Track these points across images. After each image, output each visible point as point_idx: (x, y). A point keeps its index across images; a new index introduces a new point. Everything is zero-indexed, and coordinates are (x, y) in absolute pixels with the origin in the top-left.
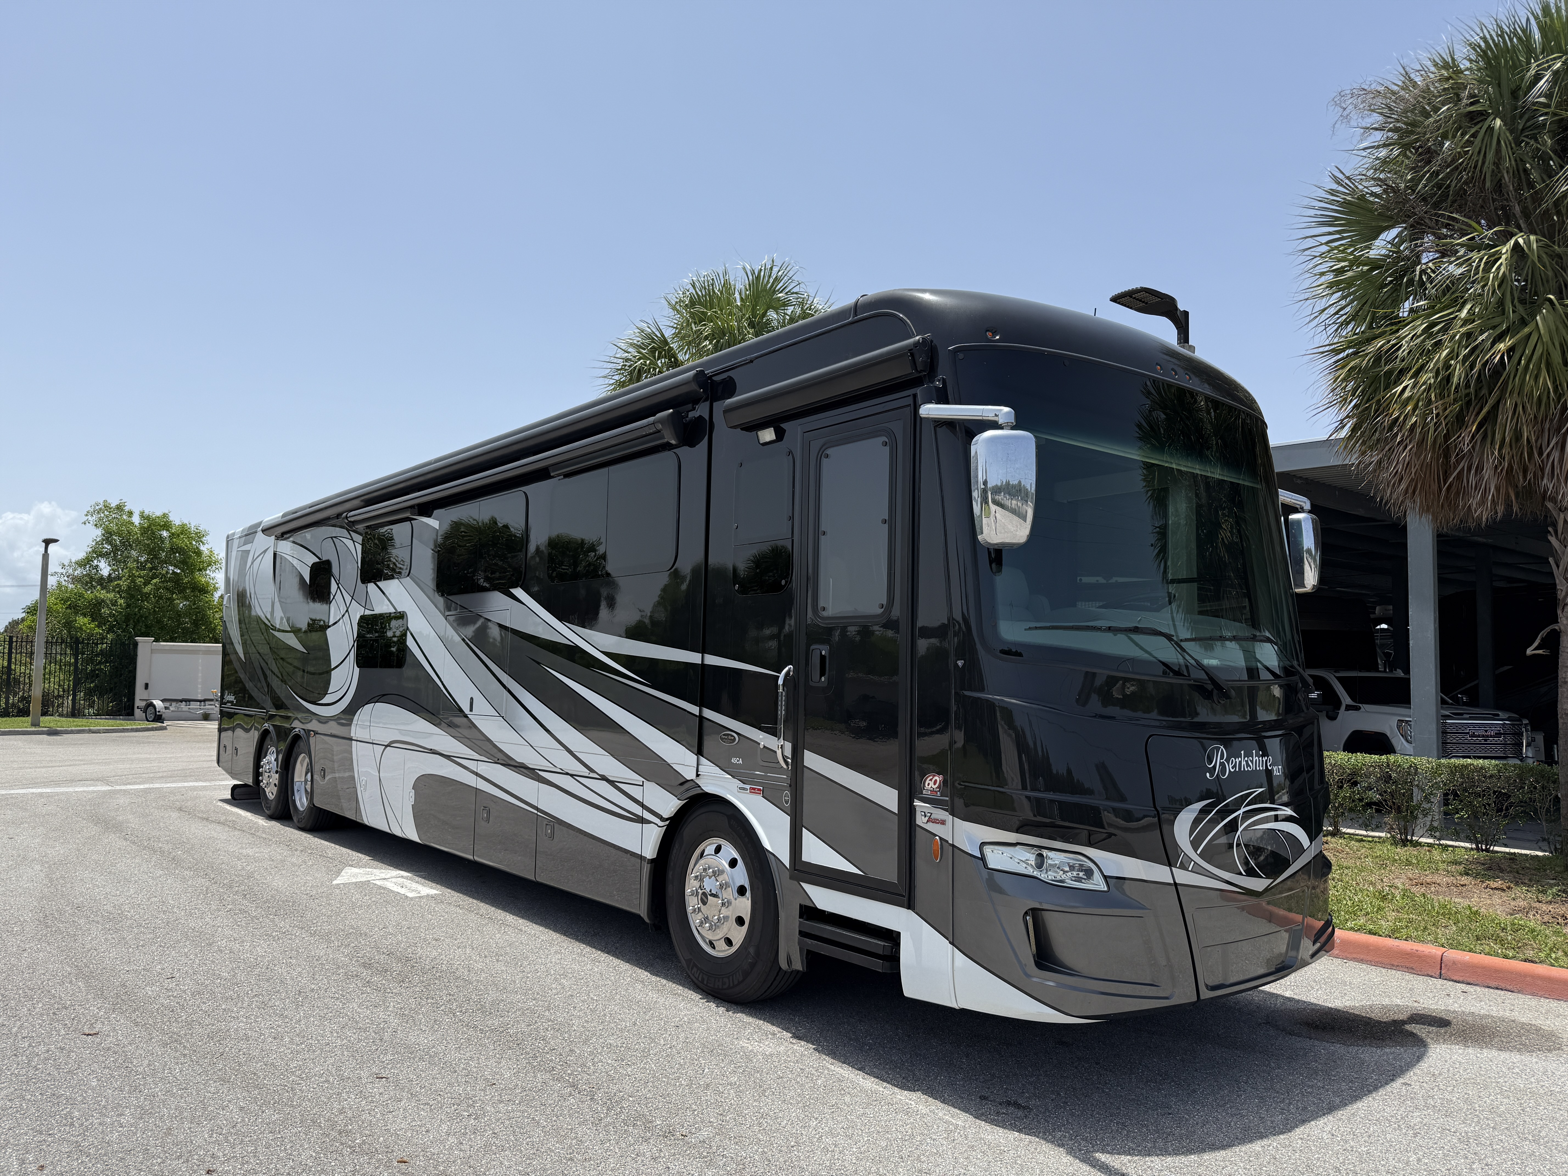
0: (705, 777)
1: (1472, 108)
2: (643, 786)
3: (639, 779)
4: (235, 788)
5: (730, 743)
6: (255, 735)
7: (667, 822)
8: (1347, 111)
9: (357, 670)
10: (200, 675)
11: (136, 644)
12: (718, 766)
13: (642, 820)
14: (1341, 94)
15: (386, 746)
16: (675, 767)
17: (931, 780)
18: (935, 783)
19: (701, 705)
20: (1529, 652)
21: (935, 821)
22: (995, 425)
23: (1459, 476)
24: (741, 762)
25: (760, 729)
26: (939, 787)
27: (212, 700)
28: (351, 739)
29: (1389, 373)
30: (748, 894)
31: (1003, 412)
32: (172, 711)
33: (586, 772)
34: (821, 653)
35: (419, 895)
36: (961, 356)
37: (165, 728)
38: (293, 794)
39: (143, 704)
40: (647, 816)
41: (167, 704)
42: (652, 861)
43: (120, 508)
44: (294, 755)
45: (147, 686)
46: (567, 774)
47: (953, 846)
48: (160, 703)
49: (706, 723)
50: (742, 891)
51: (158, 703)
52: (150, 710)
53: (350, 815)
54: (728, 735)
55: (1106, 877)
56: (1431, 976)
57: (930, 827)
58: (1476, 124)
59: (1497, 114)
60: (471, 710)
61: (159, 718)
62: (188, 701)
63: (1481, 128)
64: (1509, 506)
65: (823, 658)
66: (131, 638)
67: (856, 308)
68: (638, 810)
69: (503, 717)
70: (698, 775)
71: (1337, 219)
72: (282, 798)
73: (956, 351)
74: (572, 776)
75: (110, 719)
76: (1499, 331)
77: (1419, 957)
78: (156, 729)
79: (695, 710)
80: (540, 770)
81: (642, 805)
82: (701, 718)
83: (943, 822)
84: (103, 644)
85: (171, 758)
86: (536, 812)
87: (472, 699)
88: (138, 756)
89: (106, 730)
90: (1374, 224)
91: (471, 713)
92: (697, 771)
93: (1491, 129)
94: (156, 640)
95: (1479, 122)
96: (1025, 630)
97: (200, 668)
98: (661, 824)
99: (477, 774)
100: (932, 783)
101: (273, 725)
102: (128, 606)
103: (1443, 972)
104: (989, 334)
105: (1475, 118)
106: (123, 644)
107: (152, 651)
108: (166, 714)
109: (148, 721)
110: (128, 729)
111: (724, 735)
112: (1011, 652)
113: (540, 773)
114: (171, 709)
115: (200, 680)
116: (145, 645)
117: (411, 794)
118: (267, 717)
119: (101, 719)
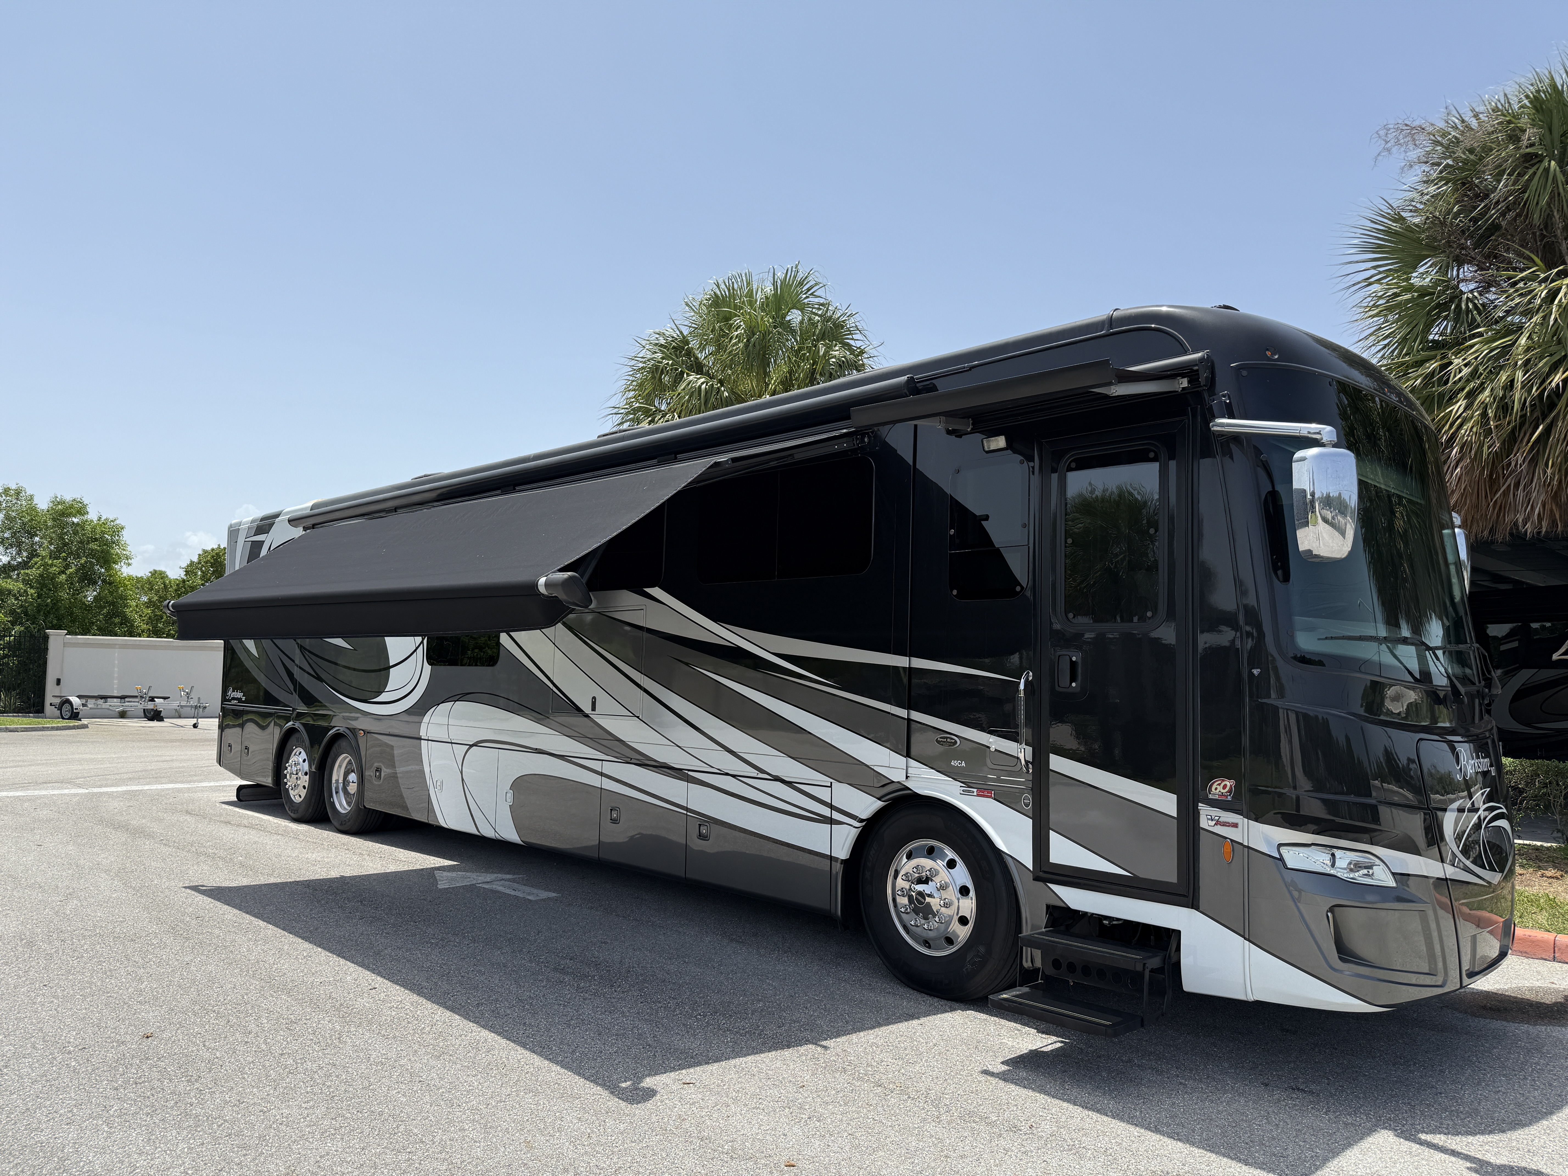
0: (913, 779)
1: (1528, 150)
2: (831, 787)
3: (827, 781)
4: (240, 789)
5: (950, 746)
6: (274, 734)
7: (864, 824)
8: (1389, 145)
9: (428, 668)
10: (116, 669)
11: (46, 638)
12: (932, 768)
13: (831, 821)
14: (1386, 128)
15: (471, 746)
16: (875, 768)
17: (1219, 784)
18: (1225, 787)
19: (909, 707)
20: (1555, 657)
21: (1225, 824)
22: (1316, 443)
23: (1506, 493)
24: (963, 764)
25: (991, 733)
26: (1230, 791)
27: (136, 697)
28: (420, 739)
29: (1441, 395)
30: (972, 893)
31: (1326, 430)
32: (91, 708)
33: (754, 773)
34: (1071, 659)
35: (538, 898)
36: (1244, 373)
37: (85, 727)
38: (331, 796)
39: (57, 701)
40: (836, 816)
41: (84, 701)
42: (844, 862)
43: (18, 493)
44: (332, 754)
45: (58, 682)
46: (727, 774)
47: (1248, 847)
48: (78, 699)
49: (913, 725)
50: (964, 891)
51: (75, 700)
52: (66, 707)
53: (418, 816)
54: (947, 738)
55: (1393, 874)
56: (1546, 960)
57: (1219, 830)
58: (1533, 165)
59: (1552, 157)
60: (594, 709)
61: (75, 716)
62: (105, 698)
63: (1537, 169)
64: (1553, 523)
65: (1073, 665)
66: (41, 630)
67: (1111, 321)
68: (826, 811)
69: (638, 717)
70: (907, 777)
71: (1380, 246)
72: (313, 801)
73: (1238, 368)
74: (734, 776)
75: (19, 716)
76: (1556, 358)
77: (1533, 942)
78: (74, 728)
79: (903, 713)
80: (689, 770)
81: (831, 807)
82: (909, 720)
83: (1235, 825)
84: (10, 636)
85: (118, 758)
86: (685, 812)
87: (594, 698)
88: (80, 756)
89: (25, 728)
90: (1417, 253)
91: (593, 712)
92: (907, 773)
93: (1547, 170)
94: (69, 633)
95: (1535, 164)
96: (1319, 639)
97: (116, 662)
98: (858, 824)
99: (602, 774)
100: (1220, 788)
101: (303, 724)
102: (39, 596)
103: (1556, 955)
104: (1268, 353)
105: (1530, 160)
106: (32, 636)
107: (65, 645)
108: (83, 711)
109: (63, 718)
110: (48, 728)
111: (941, 738)
112: (1304, 660)
113: (690, 773)
114: (90, 706)
115: (116, 675)
116: (57, 638)
117: (509, 795)
118: (294, 715)
119: (8, 716)
